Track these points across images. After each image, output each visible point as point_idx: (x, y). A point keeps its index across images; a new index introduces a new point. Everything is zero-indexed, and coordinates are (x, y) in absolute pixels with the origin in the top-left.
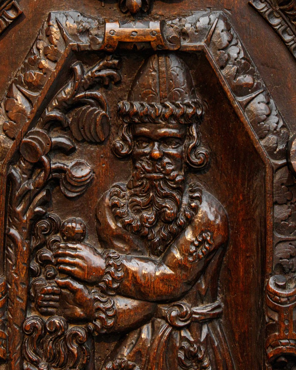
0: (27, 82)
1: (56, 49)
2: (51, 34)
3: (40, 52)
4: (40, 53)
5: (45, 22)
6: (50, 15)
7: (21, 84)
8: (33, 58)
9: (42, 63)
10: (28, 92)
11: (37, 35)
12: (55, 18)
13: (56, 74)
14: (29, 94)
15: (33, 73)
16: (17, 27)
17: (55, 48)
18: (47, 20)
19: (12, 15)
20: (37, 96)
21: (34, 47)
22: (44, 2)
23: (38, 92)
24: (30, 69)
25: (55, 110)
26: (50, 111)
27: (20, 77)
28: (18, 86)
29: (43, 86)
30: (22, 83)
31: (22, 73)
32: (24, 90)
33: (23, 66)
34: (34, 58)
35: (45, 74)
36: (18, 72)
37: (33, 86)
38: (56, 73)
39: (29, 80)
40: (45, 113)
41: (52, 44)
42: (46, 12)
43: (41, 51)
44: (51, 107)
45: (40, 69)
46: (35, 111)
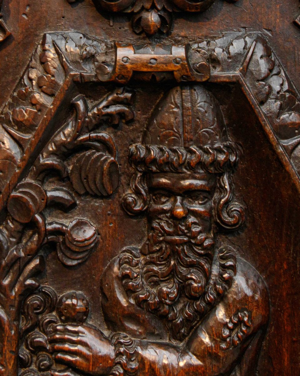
0: (17, 121)
1: (53, 80)
2: (47, 61)
3: (32, 83)
4: (32, 85)
5: (39, 46)
6: (44, 37)
7: (9, 123)
8: (24, 91)
9: (35, 97)
10: (18, 134)
11: (28, 62)
12: (51, 40)
13: (53, 111)
14: (19, 137)
15: (24, 110)
17: (53, 79)
18: (41, 42)
20: (29, 139)
21: (25, 77)
22: (37, 21)
23: (30, 133)
24: (20, 105)
25: (52, 156)
26: (46, 157)
27: (7, 114)
28: (5, 126)
29: (36, 126)
30: (10, 122)
31: (9, 109)
32: (13, 132)
33: (11, 100)
34: (25, 90)
35: (39, 110)
36: (4, 108)
37: (25, 126)
38: (54, 110)
39: (20, 118)
40: (39, 160)
41: (48, 73)
42: (40, 33)
43: (34, 82)
44: (47, 153)
45: (33, 105)
46: (27, 157)
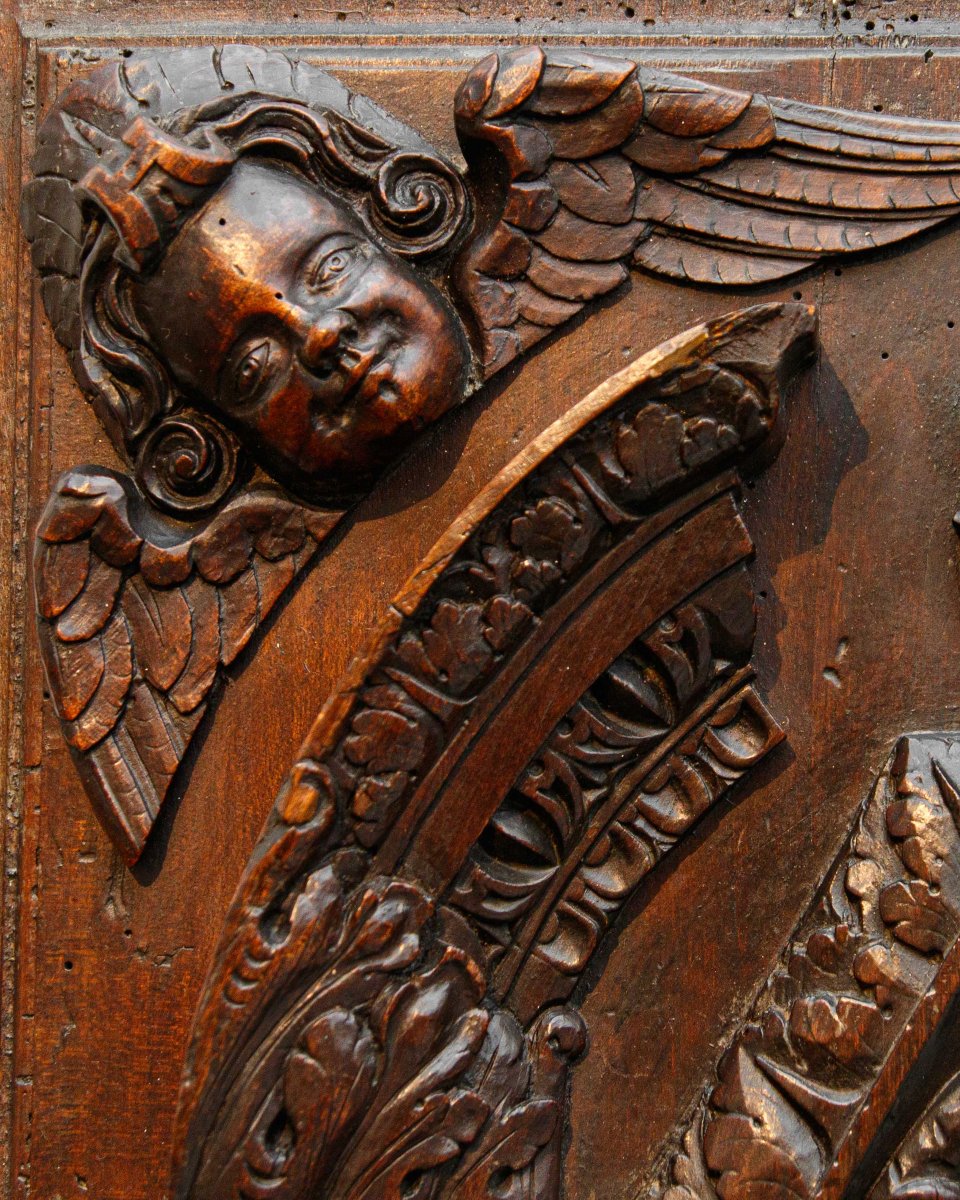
0: (808, 1043)
1: (936, 899)
2: (912, 831)
3: (860, 909)
4: (861, 916)
5: (882, 780)
6: (902, 749)
7: (777, 1049)
8: (832, 940)
9: (871, 960)
10: (812, 1088)
11: (844, 836)
12: (927, 761)
13: (936, 1009)
14: (814, 1099)
15: (831, 1003)
16: (756, 799)
17: (935, 894)
18: (887, 768)
19: (742, 746)
20: (851, 1108)
21: (834, 888)
22: (874, 692)
23: (855, 1087)
24: (815, 987)
25: (931, 1169)
26: (912, 1174)
27: (769, 1019)
28: (764, 1059)
29: (876, 1063)
30: (782, 1045)
31: (778, 1000)
32: (792, 1080)
33: (785, 970)
34: (835, 935)
35: (886, 1006)
36: (760, 994)
37: (835, 1059)
38: (940, 1005)
39: (818, 1034)
40: (886, 1181)
41: (914, 875)
42: (884, 735)
43: (867, 907)
44: (912, 1157)
45: (864, 987)
46: (844, 1174)
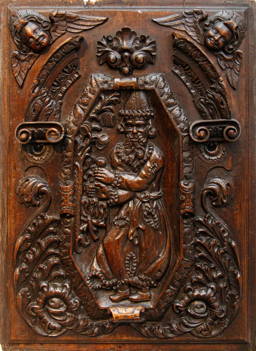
1: (94, 89)
2: (92, 83)
4: (87, 91)
5: (90, 79)
6: (92, 75)
7: (80, 103)
9: (88, 95)
11: (86, 84)
12: (94, 77)
13: (94, 99)
14: (83, 108)
15: (85, 99)
16: (78, 81)
18: (90, 77)
19: (76, 76)
20: (86, 108)
21: (85, 89)
22: (89, 70)
23: (87, 106)
24: (83, 98)
25: (94, 114)
27: (79, 101)
29: (89, 104)
31: (80, 99)
32: (81, 106)
33: (81, 96)
34: (85, 93)
35: (90, 99)
37: (85, 104)
39: (83, 102)
40: (90, 115)
41: (92, 87)
42: (90, 74)
44: (92, 113)
45: (88, 97)
46: (86, 114)
